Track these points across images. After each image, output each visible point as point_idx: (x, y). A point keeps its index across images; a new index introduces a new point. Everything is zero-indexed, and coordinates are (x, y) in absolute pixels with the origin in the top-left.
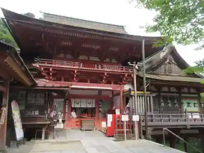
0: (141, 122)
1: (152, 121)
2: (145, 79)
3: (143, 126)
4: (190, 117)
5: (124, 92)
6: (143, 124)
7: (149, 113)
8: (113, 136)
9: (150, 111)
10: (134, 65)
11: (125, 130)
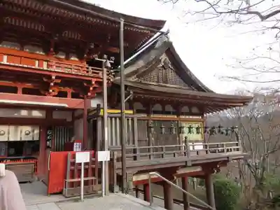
0: (115, 161)
1: (135, 158)
2: (123, 88)
3: (118, 169)
4: (191, 148)
5: (89, 111)
6: (117, 165)
7: (129, 147)
8: (61, 193)
9: (134, 143)
10: (104, 61)
11: (83, 179)
